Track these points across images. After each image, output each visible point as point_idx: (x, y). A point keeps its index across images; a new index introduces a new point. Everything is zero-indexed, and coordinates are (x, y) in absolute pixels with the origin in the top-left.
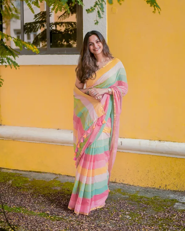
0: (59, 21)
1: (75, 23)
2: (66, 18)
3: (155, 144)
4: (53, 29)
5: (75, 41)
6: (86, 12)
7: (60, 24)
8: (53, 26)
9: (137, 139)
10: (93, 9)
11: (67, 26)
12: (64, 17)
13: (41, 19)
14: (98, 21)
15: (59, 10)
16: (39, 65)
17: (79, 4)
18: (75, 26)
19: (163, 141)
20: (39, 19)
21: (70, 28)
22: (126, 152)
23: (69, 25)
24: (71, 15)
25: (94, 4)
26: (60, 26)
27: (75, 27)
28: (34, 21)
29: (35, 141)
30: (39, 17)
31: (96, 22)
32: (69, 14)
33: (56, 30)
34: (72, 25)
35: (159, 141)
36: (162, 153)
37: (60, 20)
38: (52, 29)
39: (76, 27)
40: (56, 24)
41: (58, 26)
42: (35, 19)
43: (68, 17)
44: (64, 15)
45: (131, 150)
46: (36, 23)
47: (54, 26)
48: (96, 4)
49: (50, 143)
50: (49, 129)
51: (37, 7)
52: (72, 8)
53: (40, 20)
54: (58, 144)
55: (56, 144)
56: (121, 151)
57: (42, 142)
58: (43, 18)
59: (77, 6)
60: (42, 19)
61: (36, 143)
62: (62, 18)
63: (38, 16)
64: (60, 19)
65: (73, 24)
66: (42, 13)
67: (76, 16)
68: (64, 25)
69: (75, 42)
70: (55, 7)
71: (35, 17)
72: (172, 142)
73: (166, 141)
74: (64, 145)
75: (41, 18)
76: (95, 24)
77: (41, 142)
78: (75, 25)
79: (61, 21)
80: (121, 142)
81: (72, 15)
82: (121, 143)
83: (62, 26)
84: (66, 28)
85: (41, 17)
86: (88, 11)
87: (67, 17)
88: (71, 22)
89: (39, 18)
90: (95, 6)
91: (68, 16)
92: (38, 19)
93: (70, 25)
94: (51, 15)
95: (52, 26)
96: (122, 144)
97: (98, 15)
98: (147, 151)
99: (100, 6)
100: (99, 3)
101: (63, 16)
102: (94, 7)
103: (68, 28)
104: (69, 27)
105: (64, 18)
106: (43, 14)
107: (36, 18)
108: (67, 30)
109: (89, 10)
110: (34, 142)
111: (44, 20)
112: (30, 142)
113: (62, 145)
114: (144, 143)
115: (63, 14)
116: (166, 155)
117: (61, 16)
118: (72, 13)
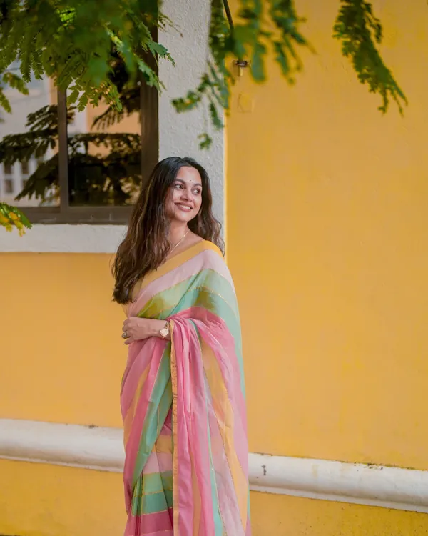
0: (95, 130)
1: (136, 137)
2: (112, 124)
3: (358, 475)
4: (77, 154)
5: (138, 184)
6: (173, 109)
7: (97, 140)
8: (77, 143)
9: (305, 460)
10: (195, 97)
11: (116, 144)
12: (107, 119)
13: (47, 126)
14: (211, 136)
15: (90, 100)
16: (40, 253)
17: (148, 83)
18: (136, 144)
19: (380, 467)
20: (40, 126)
21: (122, 151)
22: (277, 492)
23: (122, 143)
24: (125, 114)
25: (199, 82)
26: (97, 144)
27: (137, 146)
28: (27, 130)
29: (30, 457)
30: (41, 119)
31: (203, 139)
32: (121, 113)
33: (86, 156)
34: (128, 142)
35: (369, 464)
36: (376, 498)
37: (98, 128)
38: (75, 153)
39: (140, 147)
40: (87, 139)
41: (91, 144)
42: (29, 124)
43: (119, 121)
44: (107, 117)
45: (290, 487)
46: (32, 135)
47: (82, 144)
48: (206, 81)
49: (70, 465)
50: (67, 424)
51: (20, 91)
52: (128, 97)
53: (44, 128)
54: (91, 467)
55: (87, 466)
56: (263, 489)
57: (48, 460)
58: (51, 122)
59: (142, 92)
60: (50, 126)
61: (31, 462)
62: (103, 122)
63: (37, 117)
64: (96, 126)
65: (131, 138)
66: (47, 110)
67: (141, 118)
68: (108, 141)
69: (138, 188)
70: (78, 94)
71: (30, 120)
72: (402, 468)
73: (387, 466)
74: (106, 471)
75: (45, 124)
76: (202, 145)
77: (45, 461)
78: (138, 141)
79: (101, 131)
80: (264, 467)
81: (128, 116)
82: (263, 469)
83: (102, 144)
84: (112, 151)
85: (46, 121)
86: (179, 104)
87: (116, 120)
88: (127, 135)
89: (40, 123)
90: (201, 89)
91: (119, 117)
92: (37, 125)
93: (125, 142)
94: (72, 114)
95: (75, 146)
96: (265, 471)
97: (210, 119)
98: (334, 493)
99: (215, 88)
100: (212, 80)
101: (104, 117)
102: (199, 92)
103: (117, 149)
104: (122, 148)
105: (109, 123)
106: (49, 112)
107: (32, 123)
108: (114, 156)
109: (182, 101)
110: (27, 459)
111: (53, 127)
112: (15, 461)
113: (101, 471)
114: (328, 471)
115: (106, 113)
116: (388, 505)
117: (101, 117)
118: (130, 111)
